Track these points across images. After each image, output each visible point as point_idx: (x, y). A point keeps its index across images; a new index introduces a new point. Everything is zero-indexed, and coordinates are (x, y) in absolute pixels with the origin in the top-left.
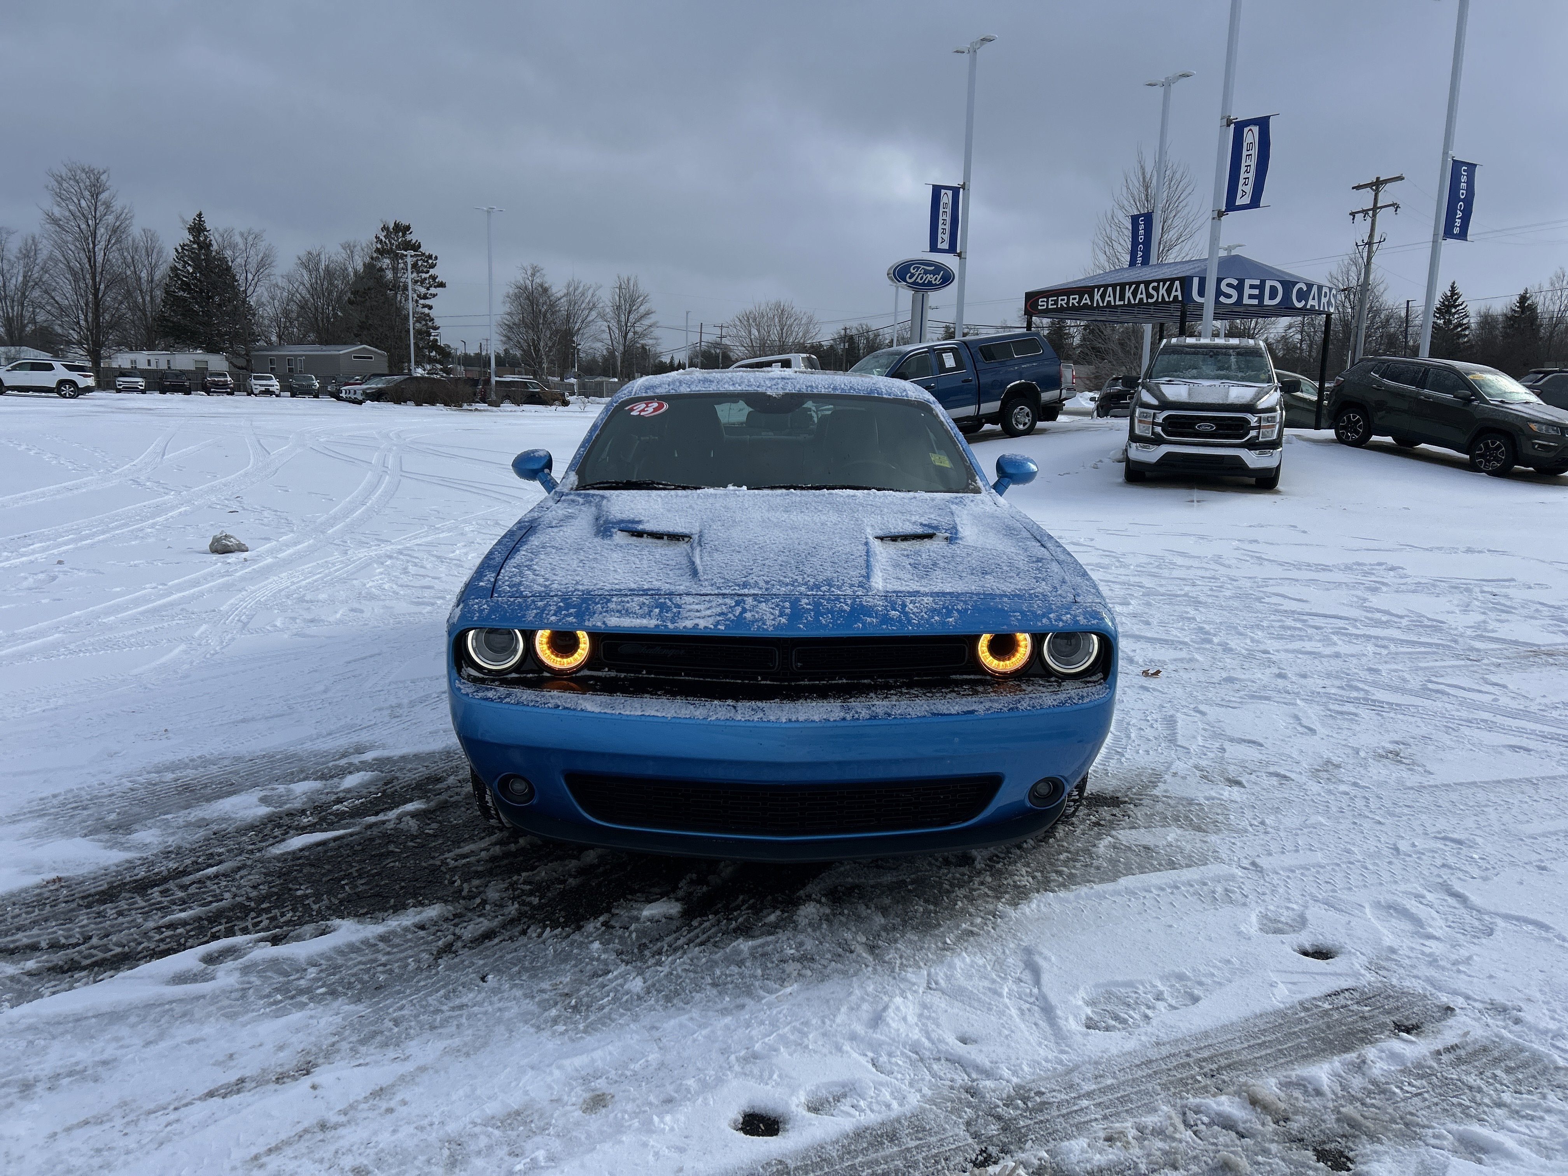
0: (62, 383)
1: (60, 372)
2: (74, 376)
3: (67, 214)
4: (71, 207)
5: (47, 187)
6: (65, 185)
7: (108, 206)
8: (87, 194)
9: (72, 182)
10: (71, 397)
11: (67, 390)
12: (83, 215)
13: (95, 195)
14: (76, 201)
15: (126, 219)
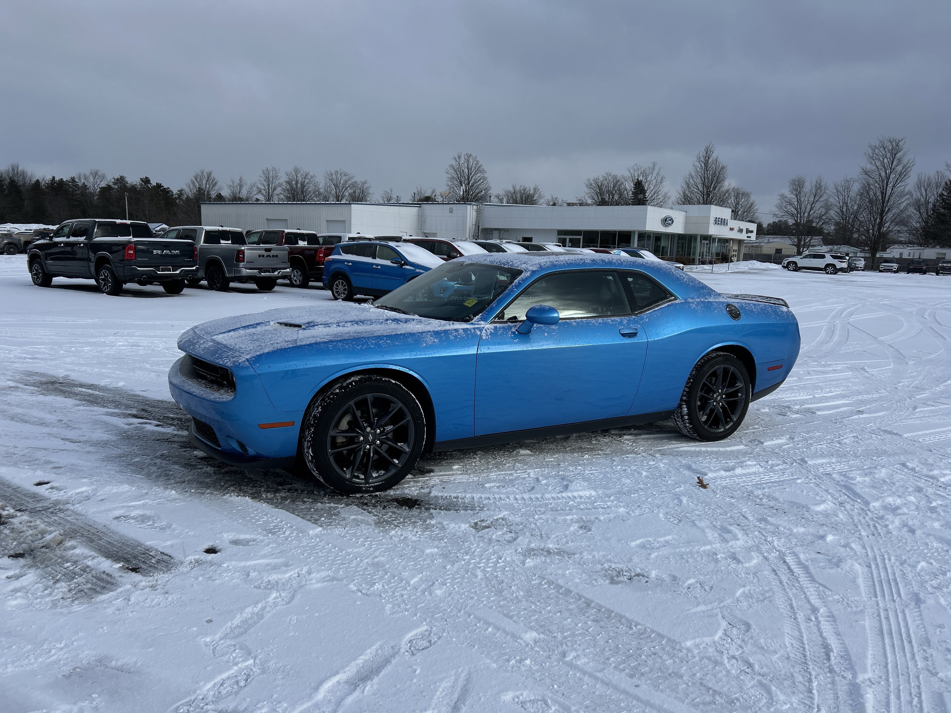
0: (828, 265)
1: (829, 260)
2: (836, 262)
3: (874, 168)
4: (877, 164)
5: (865, 154)
6: (877, 151)
7: (899, 160)
8: (888, 155)
9: (881, 149)
10: (831, 274)
11: (830, 269)
12: (884, 168)
13: (894, 155)
14: (881, 159)
15: (909, 167)
